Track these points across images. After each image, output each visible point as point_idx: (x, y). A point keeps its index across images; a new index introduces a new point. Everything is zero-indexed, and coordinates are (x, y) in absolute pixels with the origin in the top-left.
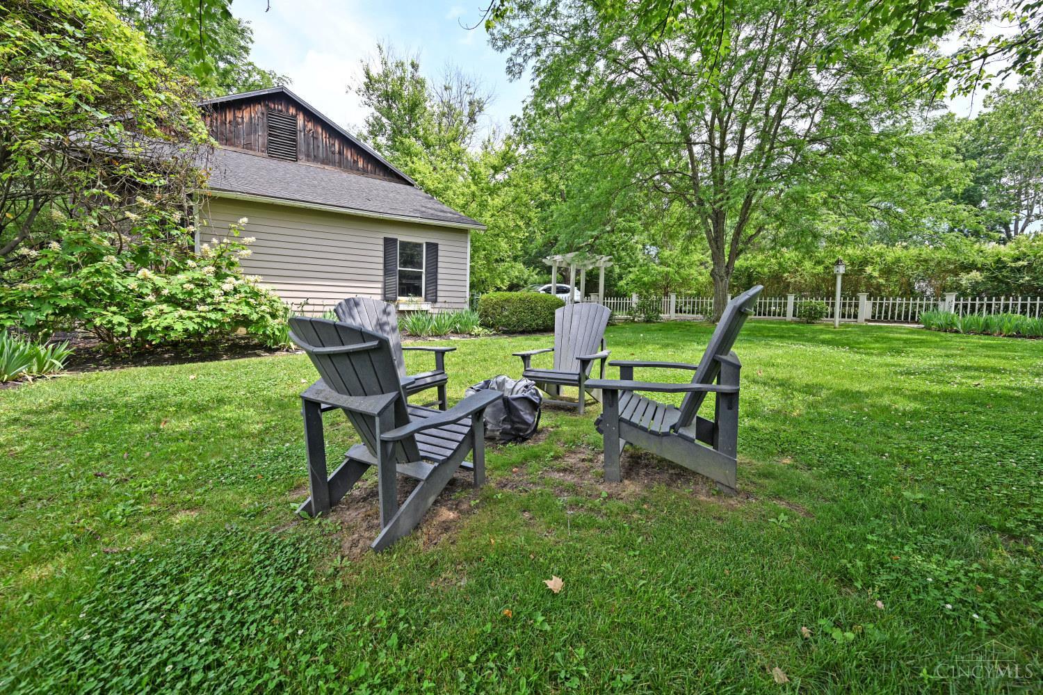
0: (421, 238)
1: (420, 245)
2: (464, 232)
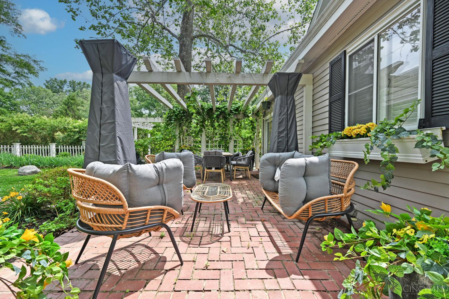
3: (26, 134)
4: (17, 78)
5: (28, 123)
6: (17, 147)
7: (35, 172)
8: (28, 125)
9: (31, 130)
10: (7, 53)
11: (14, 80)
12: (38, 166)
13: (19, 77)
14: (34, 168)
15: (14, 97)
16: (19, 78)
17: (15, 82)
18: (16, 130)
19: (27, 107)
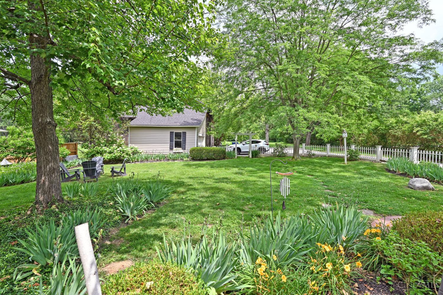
0: (181, 131)
1: (181, 133)
2: (195, 128)
3: (426, 136)
4: (422, 73)
5: (431, 122)
6: (415, 152)
7: (426, 188)
8: (430, 125)
9: (432, 130)
10: (414, 50)
11: (419, 77)
12: (432, 180)
13: (424, 71)
14: (426, 183)
15: (425, 92)
16: (424, 73)
17: (420, 79)
18: (418, 131)
19: (437, 100)
